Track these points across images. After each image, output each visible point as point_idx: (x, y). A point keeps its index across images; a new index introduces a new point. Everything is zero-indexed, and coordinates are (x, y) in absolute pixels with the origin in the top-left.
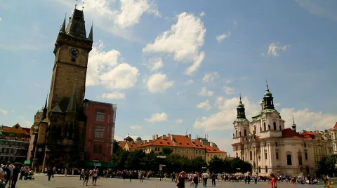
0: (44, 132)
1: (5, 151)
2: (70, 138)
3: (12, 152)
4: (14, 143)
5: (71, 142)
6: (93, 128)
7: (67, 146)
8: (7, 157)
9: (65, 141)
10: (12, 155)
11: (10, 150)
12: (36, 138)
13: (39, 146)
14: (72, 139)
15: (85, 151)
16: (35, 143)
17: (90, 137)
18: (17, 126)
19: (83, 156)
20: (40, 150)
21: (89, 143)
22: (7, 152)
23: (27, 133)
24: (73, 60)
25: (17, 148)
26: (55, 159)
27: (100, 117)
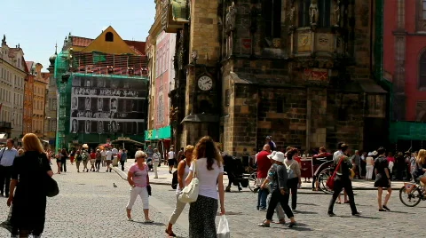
0: (213, 16)
1: (88, 106)
2: (321, 26)
3: (106, 109)
4: (108, 84)
5: (328, 43)
7: (314, 60)
8: (94, 124)
9: (306, 42)
10: (106, 118)
11: (100, 105)
12: (182, 44)
13: (200, 70)
14: (333, 30)
15: (387, 77)
16: (181, 62)
17: (401, 20)
18: (109, 35)
19: (379, 100)
20: (205, 84)
22: (94, 110)
23: (137, 53)
25: (115, 96)
26: (273, 114)
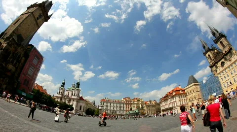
2: (14, 65)
5: (14, 69)
6: (29, 66)
9: (10, 67)
14: (16, 67)
17: (25, 72)
19: (16, 84)
21: (23, 76)
24: (38, 19)
27: (35, 61)
